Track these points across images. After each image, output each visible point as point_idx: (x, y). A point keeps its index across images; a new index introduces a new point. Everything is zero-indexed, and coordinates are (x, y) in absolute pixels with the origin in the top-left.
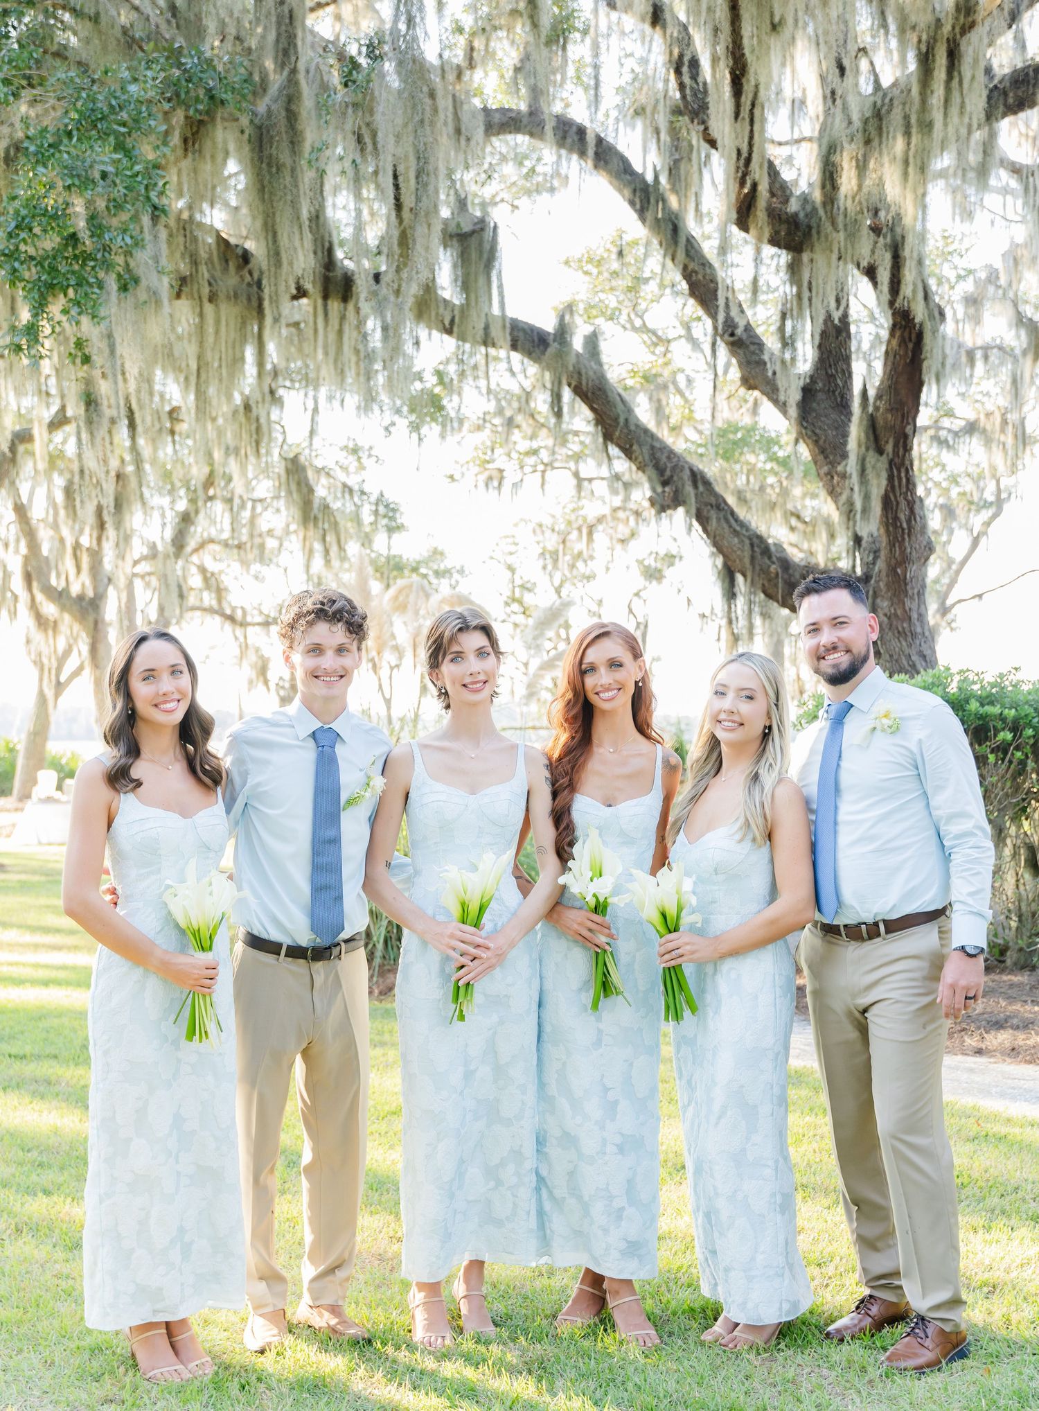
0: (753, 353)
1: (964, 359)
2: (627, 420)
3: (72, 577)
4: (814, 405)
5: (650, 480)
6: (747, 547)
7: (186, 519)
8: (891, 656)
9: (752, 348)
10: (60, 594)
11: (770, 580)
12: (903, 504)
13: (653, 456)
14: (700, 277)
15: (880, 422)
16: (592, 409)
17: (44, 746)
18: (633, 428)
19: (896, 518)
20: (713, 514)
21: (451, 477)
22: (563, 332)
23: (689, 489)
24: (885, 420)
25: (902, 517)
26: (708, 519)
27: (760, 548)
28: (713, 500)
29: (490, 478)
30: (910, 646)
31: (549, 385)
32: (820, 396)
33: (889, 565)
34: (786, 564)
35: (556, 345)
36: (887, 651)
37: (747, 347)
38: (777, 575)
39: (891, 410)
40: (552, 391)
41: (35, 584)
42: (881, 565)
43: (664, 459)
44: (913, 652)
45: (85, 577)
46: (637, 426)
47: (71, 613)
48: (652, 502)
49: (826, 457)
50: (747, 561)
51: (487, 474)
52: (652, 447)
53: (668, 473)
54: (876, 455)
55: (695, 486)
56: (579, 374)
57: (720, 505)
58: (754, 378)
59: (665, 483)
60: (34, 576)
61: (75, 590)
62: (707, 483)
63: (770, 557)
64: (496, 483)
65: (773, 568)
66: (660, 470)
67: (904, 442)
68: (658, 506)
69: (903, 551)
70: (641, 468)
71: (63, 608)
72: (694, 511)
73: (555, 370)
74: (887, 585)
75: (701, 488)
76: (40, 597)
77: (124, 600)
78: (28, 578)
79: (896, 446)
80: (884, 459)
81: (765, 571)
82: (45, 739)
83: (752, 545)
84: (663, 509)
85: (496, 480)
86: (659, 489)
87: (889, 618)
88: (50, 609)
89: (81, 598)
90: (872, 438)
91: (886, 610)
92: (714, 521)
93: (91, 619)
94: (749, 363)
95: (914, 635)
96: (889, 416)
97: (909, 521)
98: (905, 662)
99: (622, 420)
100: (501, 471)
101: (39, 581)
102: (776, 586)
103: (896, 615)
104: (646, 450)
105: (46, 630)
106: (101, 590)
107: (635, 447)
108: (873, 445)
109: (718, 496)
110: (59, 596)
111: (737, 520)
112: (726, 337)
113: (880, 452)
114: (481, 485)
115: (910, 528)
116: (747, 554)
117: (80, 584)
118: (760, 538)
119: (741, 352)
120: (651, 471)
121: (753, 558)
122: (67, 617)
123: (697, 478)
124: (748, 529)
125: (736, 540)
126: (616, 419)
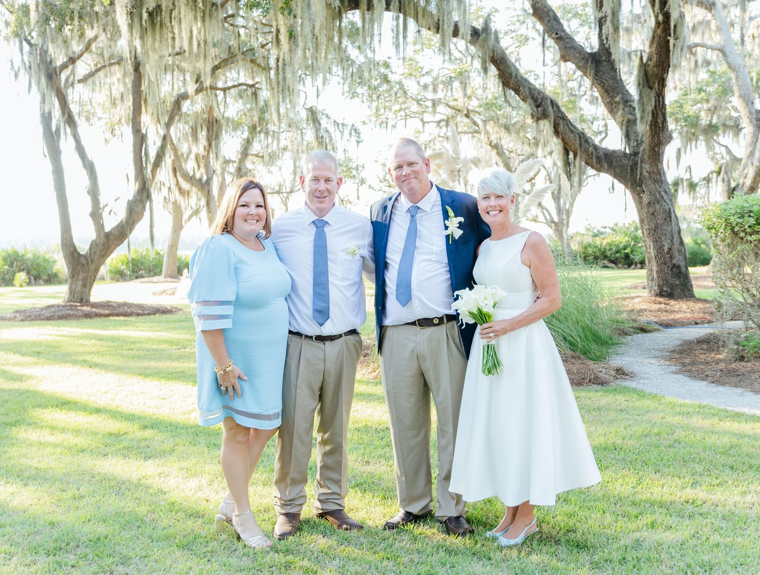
0: (568, 43)
1: (626, 57)
2: (516, 75)
3: (196, 170)
4: (601, 68)
5: (530, 105)
6: (578, 139)
7: (248, 142)
8: (651, 192)
9: (567, 40)
10: (191, 178)
11: (588, 156)
12: (660, 115)
13: (530, 92)
14: (540, 5)
15: (650, 72)
16: (498, 69)
17: (176, 252)
18: (519, 79)
19: (656, 122)
20: (561, 122)
21: (364, 122)
22: (486, 28)
23: (550, 109)
24: (653, 71)
25: (660, 121)
26: (558, 125)
27: (583, 139)
28: (560, 115)
29: (382, 122)
30: (660, 187)
31: (481, 55)
32: (605, 63)
33: (650, 145)
34: (595, 147)
35: (484, 34)
36: (648, 190)
37: (564, 40)
38: (592, 152)
39: (656, 66)
40: (482, 58)
41: (178, 173)
42: (645, 146)
43: (536, 94)
44: (661, 190)
45: (203, 170)
46: (522, 77)
47: (196, 187)
48: (533, 116)
49: (608, 94)
50: (578, 145)
51: (380, 120)
52: (530, 88)
53: (539, 101)
54: (649, 90)
55: (553, 108)
56: (494, 50)
57: (564, 118)
58: (568, 55)
59: (538, 106)
60: (177, 170)
61: (198, 176)
62: (558, 107)
63: (588, 144)
64: (385, 125)
65: (591, 149)
66: (535, 100)
67: (662, 83)
68: (535, 118)
69: (659, 139)
70: (524, 100)
71: (193, 185)
72: (552, 120)
73: (483, 47)
74: (649, 157)
75: (555, 109)
76: (180, 180)
77: (220, 180)
78: (175, 171)
79: (659, 85)
80: (653, 91)
81: (586, 151)
82: (177, 249)
83: (580, 138)
84: (538, 119)
85: (384, 124)
86: (535, 110)
87: (649, 173)
88: (185, 185)
89: (200, 180)
90: (645, 80)
91: (648, 170)
92: (561, 126)
93: (206, 190)
94: (566, 48)
95: (661, 181)
96: (655, 69)
97: (663, 123)
98: (658, 195)
99: (514, 75)
100: (387, 119)
101: (180, 173)
102: (592, 158)
103: (653, 171)
104: (527, 90)
105: (184, 196)
106: (210, 176)
107: (521, 88)
108: (646, 85)
109: (563, 113)
110: (190, 179)
111: (572, 125)
112: (554, 35)
113: (651, 88)
114: (378, 126)
115: (663, 127)
116: (578, 142)
117: (201, 174)
118: (583, 134)
119: (561, 42)
120: (529, 100)
121: (580, 145)
122: (194, 189)
123: (553, 103)
124: (578, 130)
125: (572, 135)
126: (511, 74)
